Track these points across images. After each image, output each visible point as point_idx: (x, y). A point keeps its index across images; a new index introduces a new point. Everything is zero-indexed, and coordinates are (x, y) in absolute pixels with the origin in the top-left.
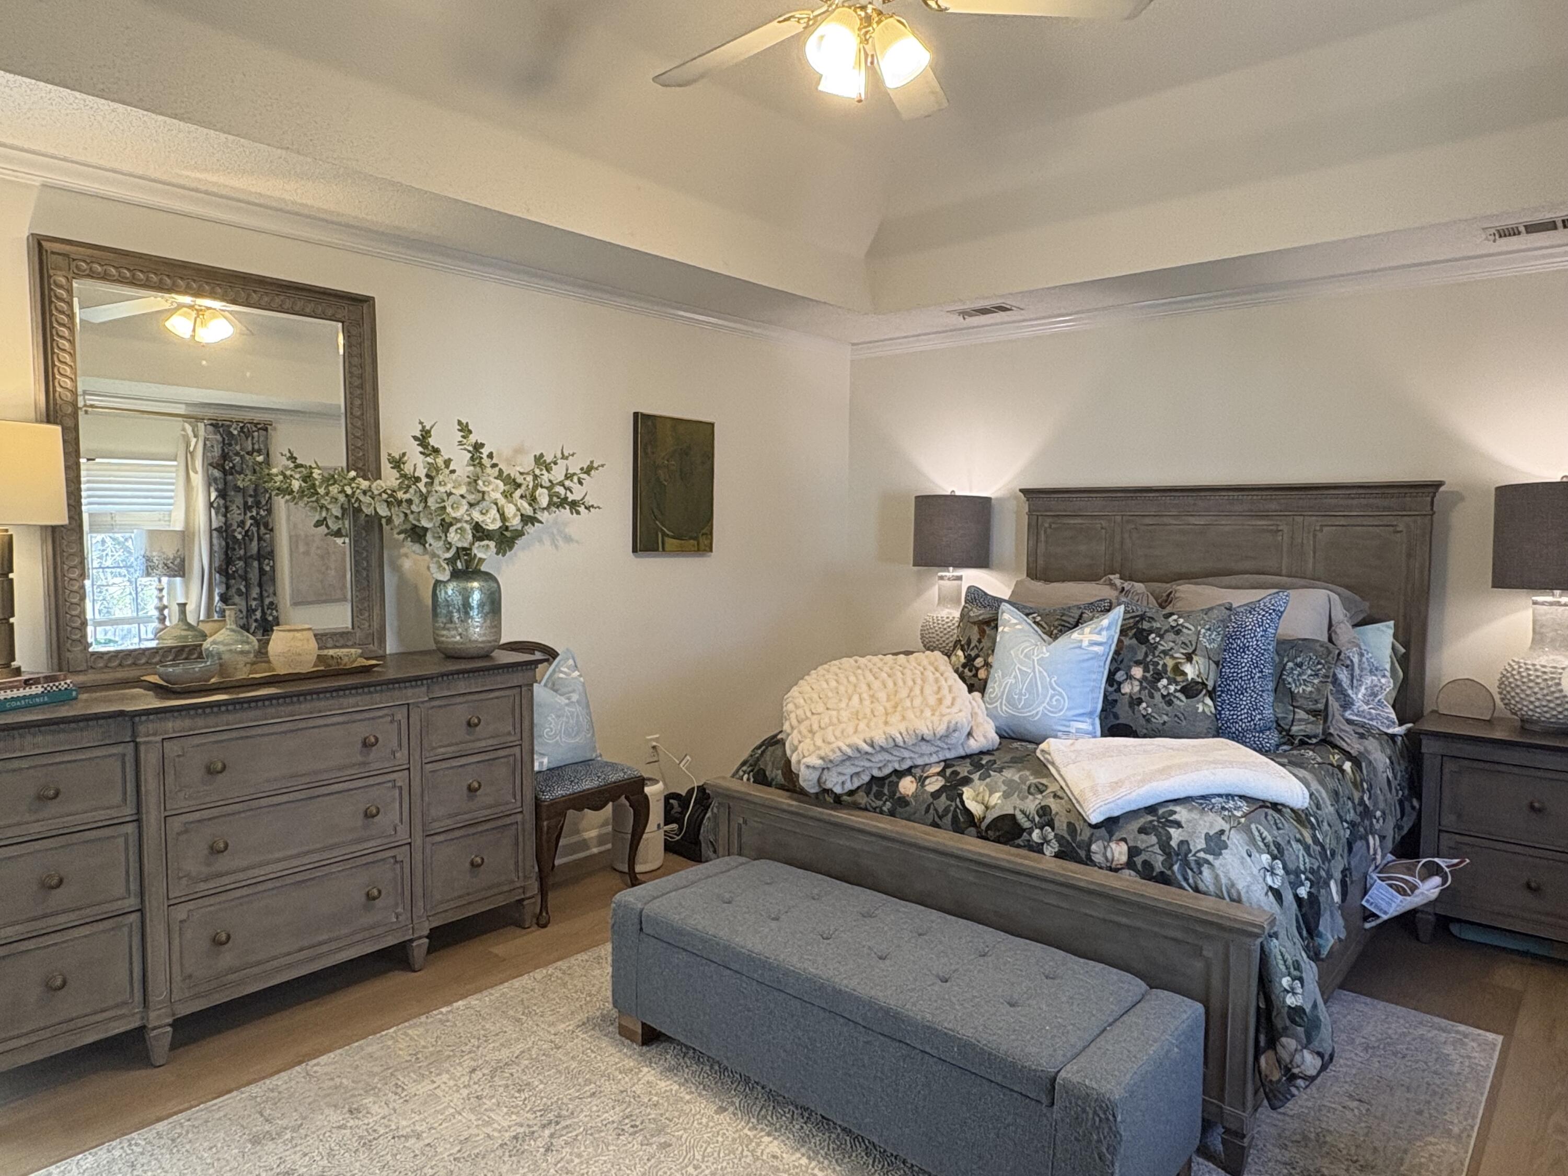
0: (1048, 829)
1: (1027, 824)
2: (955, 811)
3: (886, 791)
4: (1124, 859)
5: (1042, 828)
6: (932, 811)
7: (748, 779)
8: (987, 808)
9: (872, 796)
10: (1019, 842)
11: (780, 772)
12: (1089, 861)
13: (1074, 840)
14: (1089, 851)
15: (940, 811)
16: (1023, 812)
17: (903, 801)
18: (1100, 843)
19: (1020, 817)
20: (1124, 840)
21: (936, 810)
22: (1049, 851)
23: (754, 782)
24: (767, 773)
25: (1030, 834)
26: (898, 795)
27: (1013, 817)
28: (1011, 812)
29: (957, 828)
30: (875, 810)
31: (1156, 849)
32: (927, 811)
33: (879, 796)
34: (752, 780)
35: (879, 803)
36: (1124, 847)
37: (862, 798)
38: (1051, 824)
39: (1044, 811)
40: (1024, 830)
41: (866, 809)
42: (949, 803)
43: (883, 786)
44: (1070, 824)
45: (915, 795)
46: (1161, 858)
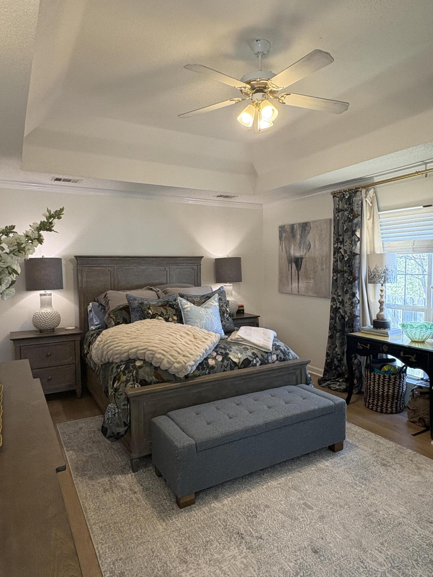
0: (257, 358)
1: (251, 359)
2: (230, 364)
3: (205, 366)
4: (276, 358)
5: (255, 359)
6: (223, 366)
7: (138, 386)
8: (239, 359)
9: (201, 370)
10: (250, 365)
11: (154, 377)
12: (268, 363)
13: (264, 358)
14: (268, 360)
15: (226, 365)
16: (249, 356)
17: (213, 367)
18: (270, 357)
19: (249, 358)
20: (274, 354)
21: (224, 366)
22: (258, 364)
23: (141, 386)
24: (147, 380)
25: (253, 362)
26: (210, 366)
27: (247, 359)
28: (246, 357)
29: (232, 369)
30: (203, 375)
31: (281, 353)
32: (221, 367)
33: (203, 369)
34: (140, 386)
35: (204, 371)
36: (275, 355)
37: (198, 373)
38: (257, 356)
39: (254, 354)
40: (251, 361)
41: (199, 376)
42: (228, 362)
43: (203, 365)
44: (262, 355)
45: (216, 364)
46: (282, 355)
